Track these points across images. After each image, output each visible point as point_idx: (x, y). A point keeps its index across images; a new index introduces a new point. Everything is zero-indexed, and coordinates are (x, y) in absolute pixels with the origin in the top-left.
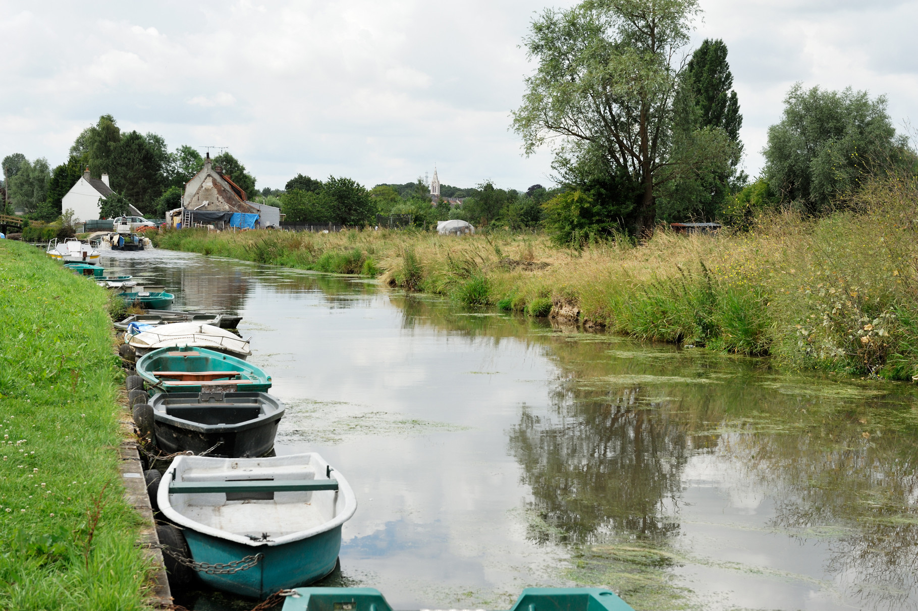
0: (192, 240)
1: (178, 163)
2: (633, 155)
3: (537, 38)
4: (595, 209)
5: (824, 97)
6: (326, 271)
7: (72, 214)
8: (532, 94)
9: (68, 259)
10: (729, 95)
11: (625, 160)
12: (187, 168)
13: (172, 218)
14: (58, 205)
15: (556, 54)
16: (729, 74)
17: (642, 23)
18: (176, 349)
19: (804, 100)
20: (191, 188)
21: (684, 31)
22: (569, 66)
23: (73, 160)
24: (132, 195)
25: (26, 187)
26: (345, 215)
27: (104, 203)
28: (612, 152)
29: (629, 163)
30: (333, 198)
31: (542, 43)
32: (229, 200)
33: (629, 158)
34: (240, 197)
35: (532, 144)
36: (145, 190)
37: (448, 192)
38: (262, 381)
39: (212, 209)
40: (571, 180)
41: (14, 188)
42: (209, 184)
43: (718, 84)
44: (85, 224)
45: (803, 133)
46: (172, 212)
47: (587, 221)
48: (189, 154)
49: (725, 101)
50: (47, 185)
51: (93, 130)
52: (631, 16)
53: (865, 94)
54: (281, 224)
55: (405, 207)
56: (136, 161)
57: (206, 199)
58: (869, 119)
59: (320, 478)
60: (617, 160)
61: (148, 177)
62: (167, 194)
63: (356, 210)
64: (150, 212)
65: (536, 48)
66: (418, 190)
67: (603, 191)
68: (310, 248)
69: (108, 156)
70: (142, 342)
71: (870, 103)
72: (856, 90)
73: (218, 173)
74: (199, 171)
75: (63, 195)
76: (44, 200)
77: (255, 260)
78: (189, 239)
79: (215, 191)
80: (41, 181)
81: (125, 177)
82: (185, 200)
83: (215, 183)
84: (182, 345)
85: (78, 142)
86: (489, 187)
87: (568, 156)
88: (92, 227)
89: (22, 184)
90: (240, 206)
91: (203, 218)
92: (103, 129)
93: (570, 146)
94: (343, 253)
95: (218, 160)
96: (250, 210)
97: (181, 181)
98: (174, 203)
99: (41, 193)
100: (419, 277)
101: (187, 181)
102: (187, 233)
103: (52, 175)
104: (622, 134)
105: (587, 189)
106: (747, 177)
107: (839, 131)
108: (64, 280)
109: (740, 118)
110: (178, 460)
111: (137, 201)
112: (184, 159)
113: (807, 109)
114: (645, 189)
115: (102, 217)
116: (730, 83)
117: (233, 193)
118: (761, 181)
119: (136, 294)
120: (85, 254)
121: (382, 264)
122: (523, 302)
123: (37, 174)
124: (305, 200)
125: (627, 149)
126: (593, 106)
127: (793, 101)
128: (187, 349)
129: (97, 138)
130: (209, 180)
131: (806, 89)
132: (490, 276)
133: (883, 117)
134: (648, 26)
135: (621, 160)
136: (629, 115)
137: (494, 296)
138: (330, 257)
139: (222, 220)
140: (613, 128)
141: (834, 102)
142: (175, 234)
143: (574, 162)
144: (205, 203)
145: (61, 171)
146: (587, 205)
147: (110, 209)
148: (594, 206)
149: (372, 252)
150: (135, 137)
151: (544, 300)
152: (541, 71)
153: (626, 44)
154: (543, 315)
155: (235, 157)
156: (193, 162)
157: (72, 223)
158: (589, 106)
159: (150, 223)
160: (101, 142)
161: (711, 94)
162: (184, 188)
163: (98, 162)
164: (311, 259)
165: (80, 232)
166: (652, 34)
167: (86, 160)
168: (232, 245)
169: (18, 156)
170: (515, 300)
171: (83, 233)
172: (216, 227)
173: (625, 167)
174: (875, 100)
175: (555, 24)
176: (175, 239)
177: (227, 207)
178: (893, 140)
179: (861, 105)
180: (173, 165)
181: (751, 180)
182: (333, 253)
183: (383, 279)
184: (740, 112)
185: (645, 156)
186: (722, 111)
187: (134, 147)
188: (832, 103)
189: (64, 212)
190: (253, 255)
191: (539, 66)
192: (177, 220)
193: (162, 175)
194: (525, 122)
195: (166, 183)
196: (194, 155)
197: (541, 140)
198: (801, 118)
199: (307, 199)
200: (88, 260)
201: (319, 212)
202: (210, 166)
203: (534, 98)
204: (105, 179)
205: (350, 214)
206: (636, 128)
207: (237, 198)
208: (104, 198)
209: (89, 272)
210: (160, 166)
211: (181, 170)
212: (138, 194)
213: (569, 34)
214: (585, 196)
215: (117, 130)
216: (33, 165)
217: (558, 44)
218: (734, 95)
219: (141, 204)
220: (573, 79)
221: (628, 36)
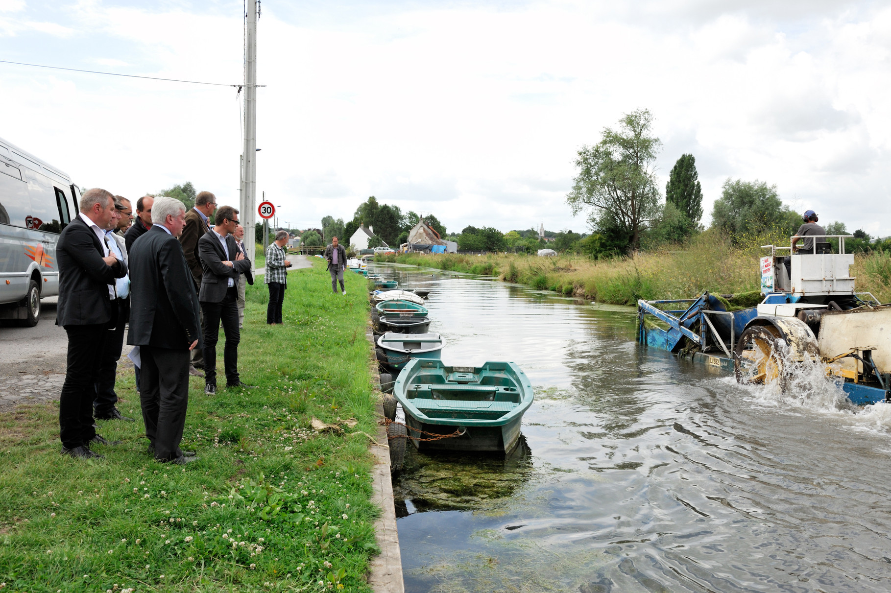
0: (412, 259)
1: (407, 220)
2: (628, 216)
3: (579, 158)
4: (608, 244)
5: (744, 185)
6: (475, 274)
7: (354, 246)
8: (576, 186)
9: (352, 267)
10: (696, 183)
11: (624, 218)
12: (411, 222)
13: (403, 248)
14: (348, 241)
15: (589, 166)
16: (696, 172)
17: (631, 150)
18: (393, 300)
19: (733, 187)
20: (413, 233)
21: (653, 154)
22: (596, 172)
23: (356, 219)
24: (384, 237)
25: (333, 232)
26: (491, 246)
27: (370, 240)
28: (617, 214)
29: (626, 220)
30: (484, 238)
31: (582, 160)
32: (431, 239)
33: (626, 217)
34: (437, 237)
35: (577, 211)
36: (390, 234)
37: (549, 235)
38: (425, 312)
39: (423, 243)
40: (596, 228)
41: (327, 233)
42: (421, 231)
43: (690, 178)
44: (361, 251)
45: (732, 204)
46: (403, 245)
47: (604, 249)
48: (413, 215)
49: (694, 187)
50: (343, 232)
51: (366, 204)
52: (625, 147)
53: (765, 183)
54: (457, 251)
55: (523, 242)
56: (386, 219)
57: (420, 238)
58: (767, 196)
59: (437, 339)
60: (620, 219)
61: (392, 227)
62: (401, 236)
63: (496, 244)
64: (392, 244)
65: (579, 163)
66: (532, 233)
67: (612, 234)
68: (467, 263)
69: (372, 217)
70: (379, 298)
71: (768, 188)
72: (761, 181)
73: (427, 225)
74: (417, 224)
75: (350, 237)
76: (341, 239)
77: (441, 269)
78: (410, 258)
79: (425, 234)
80: (340, 229)
81: (380, 228)
82: (410, 239)
83: (424, 230)
84: (396, 299)
85: (358, 210)
86: (570, 232)
87: (595, 217)
88: (364, 252)
89: (331, 231)
90: (437, 242)
91: (418, 248)
92: (370, 203)
93: (596, 211)
94: (483, 265)
95: (427, 218)
96: (441, 244)
97: (408, 229)
98: (404, 240)
99: (340, 236)
100: (517, 277)
101: (411, 229)
102: (409, 255)
103: (345, 227)
104: (622, 206)
105: (603, 233)
106: (704, 227)
107: (751, 203)
108: (349, 275)
109: (702, 195)
110: (386, 333)
111: (386, 239)
112: (410, 218)
113: (734, 191)
114: (634, 233)
115: (369, 248)
116: (697, 177)
117: (434, 235)
118: (710, 228)
119: (381, 282)
120: (360, 265)
121: (500, 270)
122: (561, 287)
123: (338, 226)
124: (470, 239)
125: (625, 213)
126: (608, 192)
127: (727, 187)
128: (398, 300)
129: (367, 208)
130: (422, 228)
131: (734, 181)
132: (548, 275)
133: (774, 196)
134: (635, 152)
135: (622, 219)
136: (626, 196)
137: (550, 284)
138: (477, 267)
139: (427, 249)
140: (618, 203)
141: (750, 188)
142: (404, 256)
143: (598, 220)
144: (420, 240)
145: (349, 225)
146: (603, 241)
147: (373, 244)
148: (608, 241)
149: (497, 264)
150: (386, 207)
151: (570, 286)
152: (581, 174)
153: (624, 161)
154: (569, 293)
155: (436, 217)
156: (414, 219)
157: (354, 251)
158: (606, 192)
159: (392, 251)
160: (369, 210)
161: (686, 183)
162: (409, 232)
163: (368, 220)
164: (468, 267)
165: (358, 255)
166: (637, 156)
167: (362, 219)
168: (430, 261)
169: (329, 217)
170: (558, 286)
171: (360, 256)
172: (425, 252)
173: (624, 222)
174: (771, 187)
175: (588, 151)
176: (404, 259)
177: (430, 242)
178: (781, 207)
179: (763, 190)
180: (405, 221)
181: (706, 229)
182: (478, 265)
183: (501, 277)
184: (702, 192)
185: (634, 217)
186: (692, 192)
187: (385, 212)
188: (748, 188)
189: (350, 245)
190: (440, 266)
191: (581, 172)
192: (405, 249)
193: (399, 226)
194: (573, 200)
195: (401, 230)
196: (415, 215)
197: (581, 208)
198: (731, 196)
199: (472, 238)
200: (361, 267)
201: (477, 245)
202: (422, 221)
203: (578, 188)
204: (371, 228)
205: (494, 246)
206: (630, 203)
207: (435, 237)
208: (370, 238)
209: (360, 272)
210: (398, 222)
211: (408, 224)
212: (387, 236)
213: (595, 156)
214: (602, 237)
215: (377, 204)
216: (336, 222)
217: (590, 161)
218: (699, 183)
219: (388, 241)
220: (597, 178)
221: (625, 157)
